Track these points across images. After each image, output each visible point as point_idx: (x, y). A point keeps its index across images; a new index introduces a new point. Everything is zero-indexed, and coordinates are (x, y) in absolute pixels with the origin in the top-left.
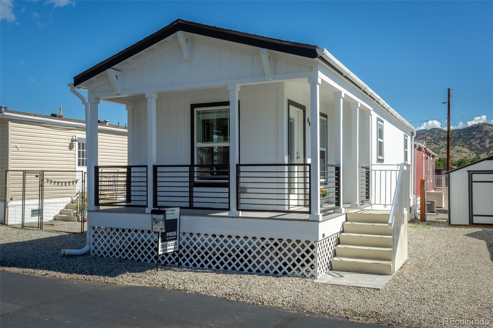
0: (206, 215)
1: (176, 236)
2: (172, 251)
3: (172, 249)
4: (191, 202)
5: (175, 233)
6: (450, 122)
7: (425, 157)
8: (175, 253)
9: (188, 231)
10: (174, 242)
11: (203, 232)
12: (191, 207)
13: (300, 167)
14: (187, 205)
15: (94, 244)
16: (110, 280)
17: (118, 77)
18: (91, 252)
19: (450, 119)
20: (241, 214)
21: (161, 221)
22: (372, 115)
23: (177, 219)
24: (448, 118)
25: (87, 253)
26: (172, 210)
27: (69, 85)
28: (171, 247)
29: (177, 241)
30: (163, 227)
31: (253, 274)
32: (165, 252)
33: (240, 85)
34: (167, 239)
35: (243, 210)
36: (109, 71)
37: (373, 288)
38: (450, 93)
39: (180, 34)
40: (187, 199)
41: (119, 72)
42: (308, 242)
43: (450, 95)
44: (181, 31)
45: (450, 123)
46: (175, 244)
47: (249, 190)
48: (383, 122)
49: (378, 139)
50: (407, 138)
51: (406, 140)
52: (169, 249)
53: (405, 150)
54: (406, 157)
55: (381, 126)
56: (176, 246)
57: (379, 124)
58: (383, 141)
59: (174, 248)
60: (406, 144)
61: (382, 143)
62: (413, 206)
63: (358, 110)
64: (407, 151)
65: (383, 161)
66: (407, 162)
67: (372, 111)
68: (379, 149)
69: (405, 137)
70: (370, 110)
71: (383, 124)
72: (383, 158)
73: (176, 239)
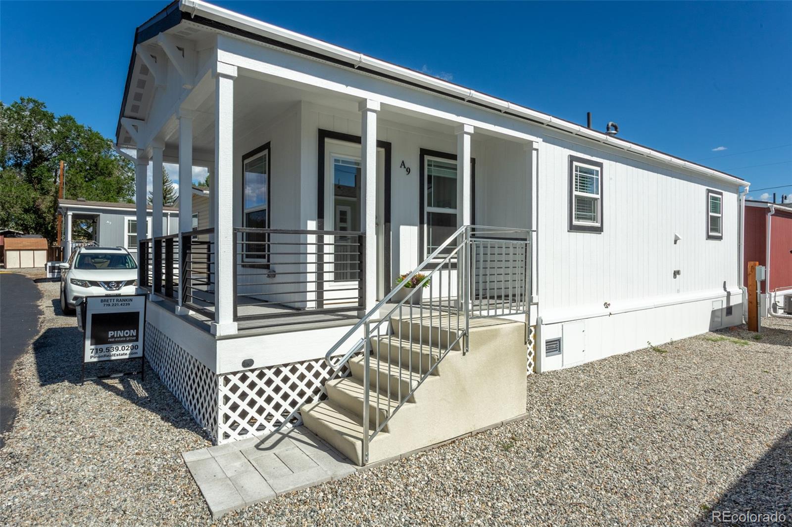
2: (127, 357)
3: (124, 355)
10: (130, 344)
17: (138, 128)
22: (540, 152)
23: (137, 312)
28: (120, 351)
29: (140, 343)
32: (104, 359)
41: (139, 121)
46: (133, 348)
48: (600, 165)
49: (575, 193)
50: (720, 196)
51: (714, 198)
52: (114, 355)
53: (710, 214)
54: (714, 226)
55: (591, 172)
56: (134, 351)
57: (576, 167)
58: (599, 196)
59: (131, 354)
60: (715, 205)
61: (596, 199)
62: (742, 305)
63: (467, 140)
64: (719, 217)
65: (599, 230)
66: (720, 235)
67: (538, 143)
68: (578, 209)
69: (710, 194)
70: (532, 142)
71: (598, 169)
72: (598, 225)
73: (137, 340)
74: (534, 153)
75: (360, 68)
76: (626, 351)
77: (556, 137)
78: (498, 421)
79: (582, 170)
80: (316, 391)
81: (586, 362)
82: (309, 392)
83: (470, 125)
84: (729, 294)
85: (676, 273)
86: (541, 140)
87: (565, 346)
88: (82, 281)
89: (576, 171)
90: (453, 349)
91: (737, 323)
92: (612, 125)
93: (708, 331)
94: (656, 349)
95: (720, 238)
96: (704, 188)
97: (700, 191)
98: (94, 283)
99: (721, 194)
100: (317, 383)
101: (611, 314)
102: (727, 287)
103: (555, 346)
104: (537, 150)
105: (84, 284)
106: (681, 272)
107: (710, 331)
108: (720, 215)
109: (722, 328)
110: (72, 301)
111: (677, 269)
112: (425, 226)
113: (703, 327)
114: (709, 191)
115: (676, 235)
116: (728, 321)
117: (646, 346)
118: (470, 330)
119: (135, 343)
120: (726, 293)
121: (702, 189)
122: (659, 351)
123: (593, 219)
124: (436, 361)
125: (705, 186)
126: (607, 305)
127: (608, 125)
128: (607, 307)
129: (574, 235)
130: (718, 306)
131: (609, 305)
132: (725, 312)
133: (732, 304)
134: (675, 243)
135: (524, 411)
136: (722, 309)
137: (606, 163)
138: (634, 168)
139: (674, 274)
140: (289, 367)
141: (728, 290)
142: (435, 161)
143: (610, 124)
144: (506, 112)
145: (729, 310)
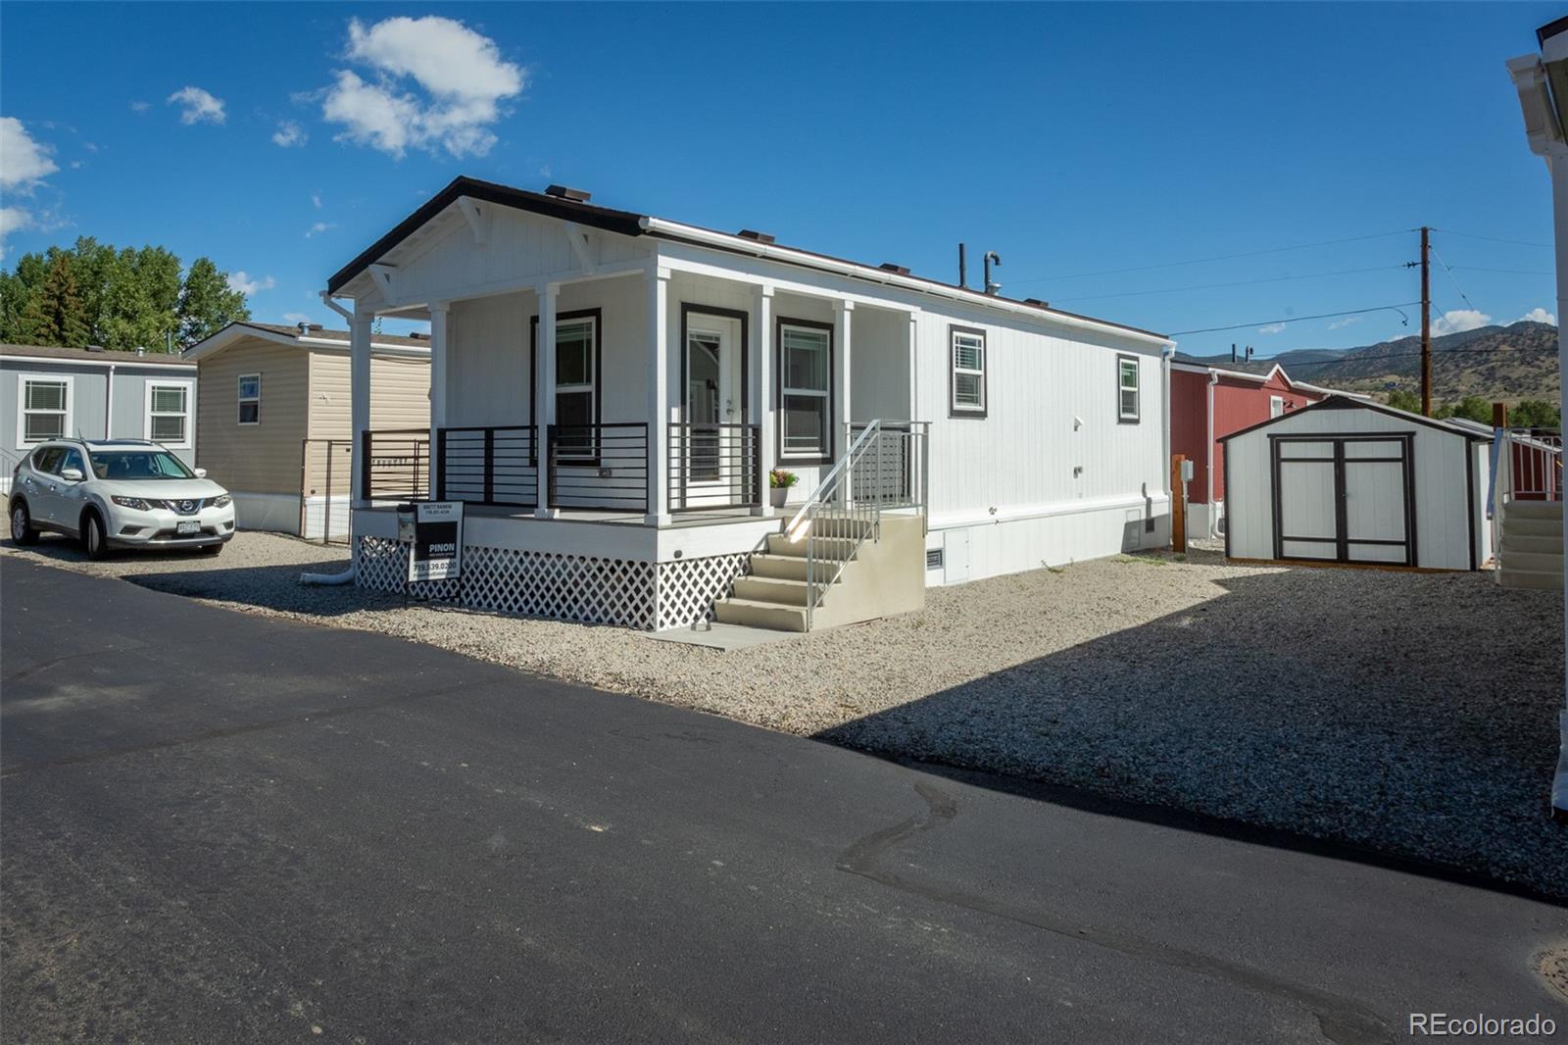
0: (506, 516)
1: (455, 551)
2: (443, 577)
3: (441, 574)
4: (489, 492)
5: (451, 547)
6: (1430, 312)
7: (1284, 404)
8: (447, 581)
9: (482, 545)
10: (447, 561)
11: (501, 548)
12: (489, 501)
13: (734, 429)
14: (481, 498)
15: (359, 567)
16: (327, 620)
17: (391, 277)
18: (357, 581)
19: (1430, 305)
20: (557, 514)
21: (410, 525)
22: (918, 323)
23: (456, 523)
24: (1422, 302)
25: (350, 582)
26: (445, 507)
27: (321, 294)
28: (439, 569)
29: (457, 560)
30: (413, 534)
31: (580, 623)
32: (424, 578)
33: (558, 284)
34: (431, 555)
35: (563, 509)
36: (373, 269)
37: (714, 648)
38: (1429, 240)
39: (463, 200)
40: (482, 488)
41: (391, 268)
42: (644, 565)
43: (1429, 244)
44: (463, 197)
45: (1428, 316)
46: (451, 566)
47: (615, 473)
48: (983, 333)
49: (956, 370)
50: (1135, 363)
51: (1126, 366)
52: (434, 574)
53: (1122, 388)
54: (1128, 403)
55: (972, 343)
56: (452, 570)
57: (957, 338)
58: (981, 373)
59: (448, 573)
60: (1129, 376)
61: (979, 376)
62: (1169, 515)
63: (847, 315)
64: (1135, 392)
65: (983, 415)
66: (1136, 417)
67: (916, 312)
68: (959, 390)
69: (1122, 360)
70: (910, 312)
71: (981, 338)
72: (981, 408)
73: (454, 557)
74: (912, 324)
75: (764, 257)
76: (1016, 571)
77: (934, 304)
78: (903, 611)
79: (963, 341)
80: (724, 588)
81: (971, 579)
82: (719, 588)
83: (850, 299)
84: (1149, 502)
85: (1077, 471)
86: (919, 308)
87: (948, 557)
88: (133, 500)
89: (957, 342)
90: (867, 538)
91: (1163, 544)
92: (992, 256)
93: (1119, 551)
94: (1053, 570)
95: (1136, 422)
96: (1112, 353)
97: (1107, 356)
98: (157, 504)
99: (1137, 359)
100: (725, 579)
101: (997, 522)
102: (1147, 490)
103: (936, 558)
104: (915, 321)
105: (137, 503)
106: (1084, 470)
107: (1124, 551)
108: (1136, 389)
109: (1140, 548)
110: (118, 534)
111: (1078, 465)
112: (782, 410)
113: (1114, 546)
114: (1120, 356)
115: (1076, 420)
116: (1148, 540)
117: (1040, 566)
118: (881, 520)
119: (453, 560)
120: (1145, 500)
121: (1111, 354)
122: (1055, 571)
123: (975, 400)
124: (850, 547)
125: (1115, 348)
126: (992, 511)
127: (986, 256)
128: (993, 514)
129: (954, 421)
130: (1134, 517)
131: (996, 510)
132: (1143, 528)
133: (1154, 514)
134: (1076, 429)
135: (922, 605)
136: (1140, 521)
137: (989, 328)
138: (1023, 333)
139: (1075, 471)
140: (705, 562)
141: (1148, 496)
142: (792, 331)
143: (989, 255)
144: (887, 284)
145: (1150, 524)
